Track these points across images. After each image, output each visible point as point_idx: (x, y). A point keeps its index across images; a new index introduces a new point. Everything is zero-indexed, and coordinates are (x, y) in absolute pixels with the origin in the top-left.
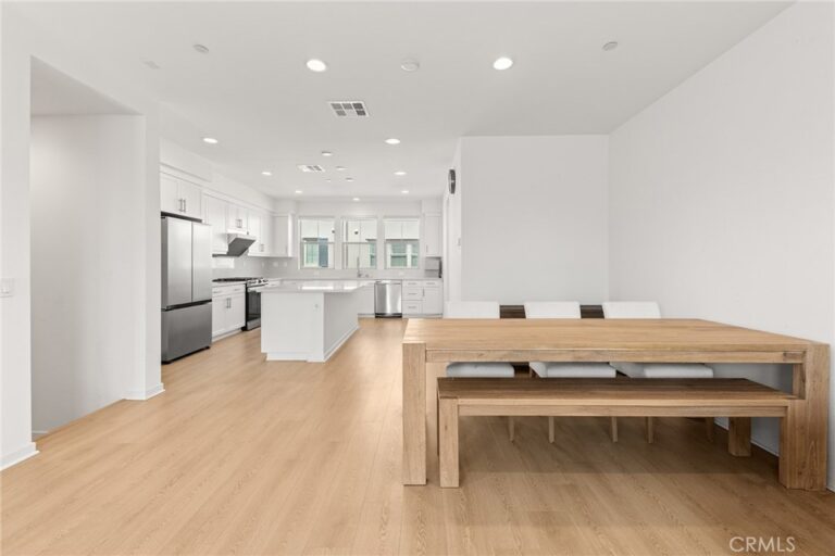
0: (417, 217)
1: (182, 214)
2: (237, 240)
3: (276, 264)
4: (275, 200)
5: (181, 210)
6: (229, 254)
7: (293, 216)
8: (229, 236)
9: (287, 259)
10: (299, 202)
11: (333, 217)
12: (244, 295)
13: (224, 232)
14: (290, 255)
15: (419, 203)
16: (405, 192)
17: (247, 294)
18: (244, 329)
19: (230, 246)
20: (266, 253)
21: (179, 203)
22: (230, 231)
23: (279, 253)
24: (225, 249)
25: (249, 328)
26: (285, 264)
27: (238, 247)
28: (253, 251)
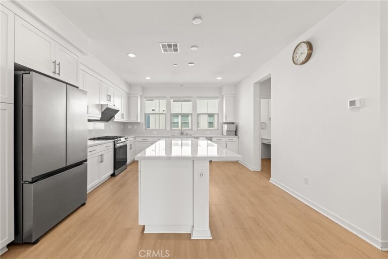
0: (218, 97)
1: (56, 76)
2: (107, 109)
3: (130, 127)
4: (130, 85)
5: (54, 72)
6: (102, 120)
7: (141, 96)
8: (102, 105)
9: (137, 123)
10: (144, 88)
11: (165, 98)
12: (112, 150)
13: (98, 103)
14: (139, 121)
15: (220, 88)
16: (219, 78)
17: (115, 149)
18: (113, 175)
19: (102, 113)
20: (124, 120)
21: (53, 65)
22: (102, 103)
23: (133, 120)
24: (98, 116)
25: (116, 174)
26: (136, 127)
27: (108, 115)
28: (118, 118)
